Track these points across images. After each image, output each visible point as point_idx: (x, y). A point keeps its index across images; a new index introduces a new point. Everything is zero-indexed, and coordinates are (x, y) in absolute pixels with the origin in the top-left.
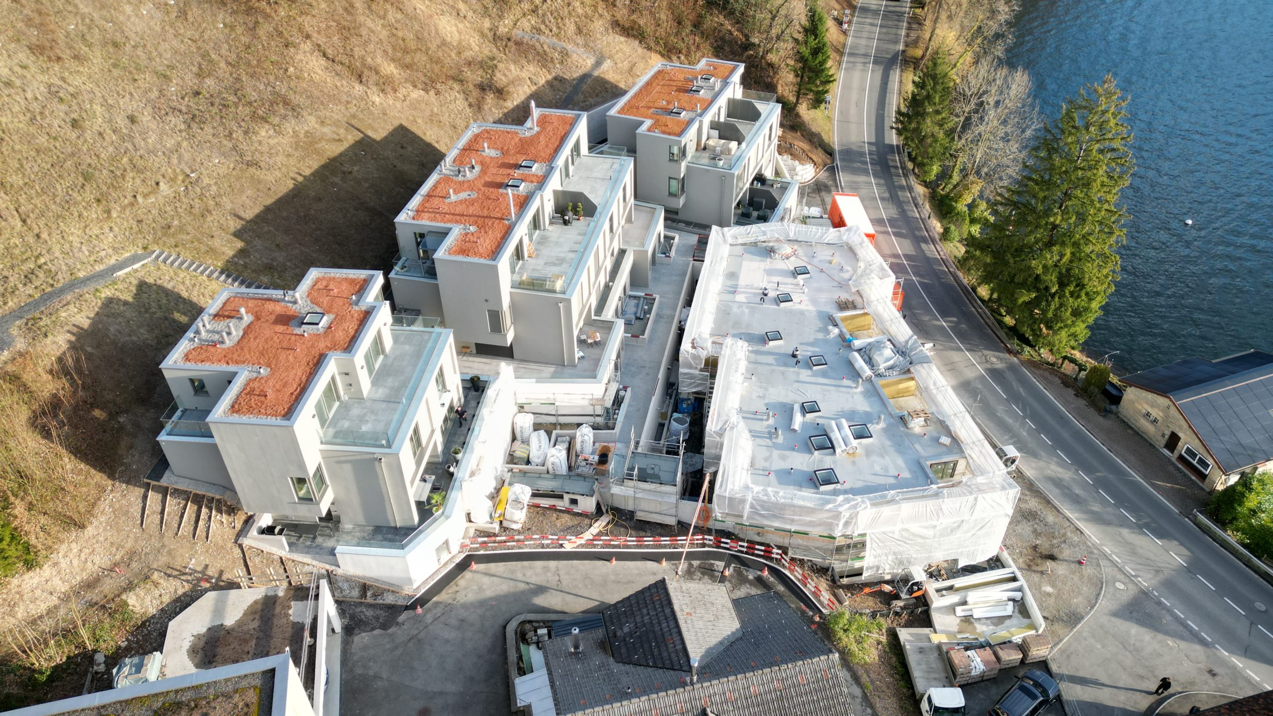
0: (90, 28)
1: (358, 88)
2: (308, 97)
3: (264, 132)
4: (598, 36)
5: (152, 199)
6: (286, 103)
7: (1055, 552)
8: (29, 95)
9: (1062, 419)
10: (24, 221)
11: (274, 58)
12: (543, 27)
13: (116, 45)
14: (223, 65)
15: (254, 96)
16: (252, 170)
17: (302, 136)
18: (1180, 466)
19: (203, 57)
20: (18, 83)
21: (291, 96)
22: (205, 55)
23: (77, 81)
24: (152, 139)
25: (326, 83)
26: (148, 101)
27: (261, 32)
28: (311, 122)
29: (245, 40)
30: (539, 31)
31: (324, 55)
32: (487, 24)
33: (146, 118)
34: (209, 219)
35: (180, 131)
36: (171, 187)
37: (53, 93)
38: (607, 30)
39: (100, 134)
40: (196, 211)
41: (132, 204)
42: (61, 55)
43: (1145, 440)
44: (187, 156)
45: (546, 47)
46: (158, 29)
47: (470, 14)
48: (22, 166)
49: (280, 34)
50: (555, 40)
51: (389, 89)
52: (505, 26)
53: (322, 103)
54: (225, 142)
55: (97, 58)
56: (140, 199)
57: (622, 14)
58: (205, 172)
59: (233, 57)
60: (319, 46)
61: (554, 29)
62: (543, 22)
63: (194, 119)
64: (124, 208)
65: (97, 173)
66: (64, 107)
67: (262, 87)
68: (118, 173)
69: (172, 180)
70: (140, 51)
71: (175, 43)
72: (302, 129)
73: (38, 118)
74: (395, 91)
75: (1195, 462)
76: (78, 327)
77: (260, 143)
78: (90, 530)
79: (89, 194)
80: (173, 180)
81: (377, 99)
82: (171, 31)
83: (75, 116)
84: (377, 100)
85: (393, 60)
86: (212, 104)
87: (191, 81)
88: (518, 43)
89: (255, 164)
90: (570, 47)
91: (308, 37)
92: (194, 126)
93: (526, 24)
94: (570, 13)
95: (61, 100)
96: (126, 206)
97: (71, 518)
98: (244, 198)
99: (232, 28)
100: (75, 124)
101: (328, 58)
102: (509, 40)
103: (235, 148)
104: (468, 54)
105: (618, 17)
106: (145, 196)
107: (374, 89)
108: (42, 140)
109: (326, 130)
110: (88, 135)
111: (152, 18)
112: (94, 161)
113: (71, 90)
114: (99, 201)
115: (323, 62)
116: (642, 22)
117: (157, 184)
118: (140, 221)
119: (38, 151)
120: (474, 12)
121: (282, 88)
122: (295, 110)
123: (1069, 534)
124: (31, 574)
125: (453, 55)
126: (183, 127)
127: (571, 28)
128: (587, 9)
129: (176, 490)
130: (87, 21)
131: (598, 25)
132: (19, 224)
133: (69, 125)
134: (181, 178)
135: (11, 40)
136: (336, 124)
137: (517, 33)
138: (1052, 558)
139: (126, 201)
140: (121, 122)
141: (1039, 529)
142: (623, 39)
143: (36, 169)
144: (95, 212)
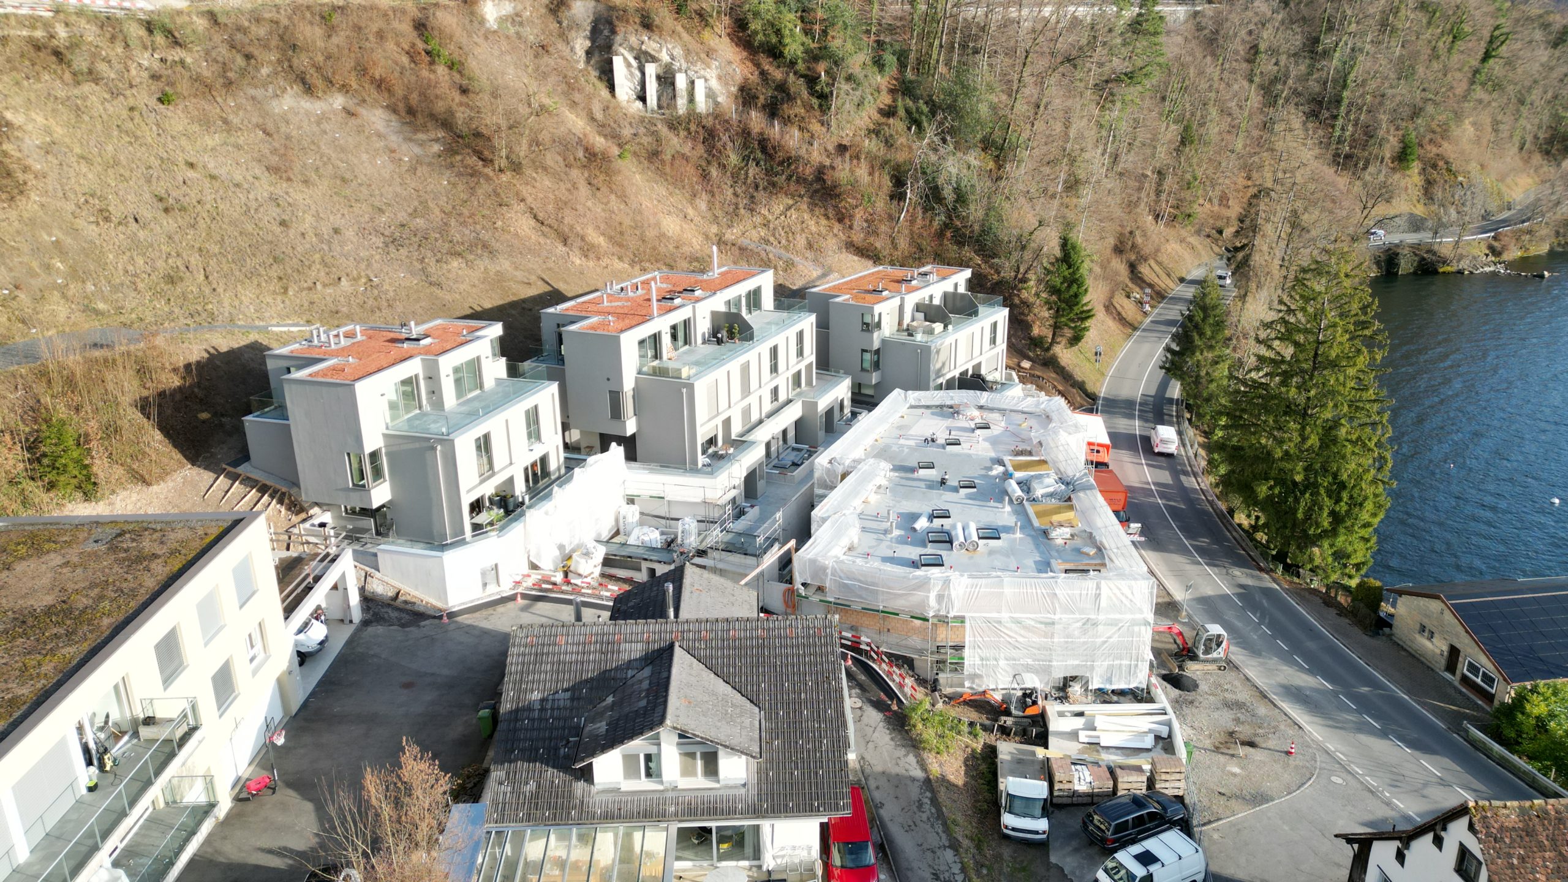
0: (325, 164)
1: (561, 249)
2: (508, 246)
3: (455, 263)
4: (830, 253)
5: (329, 291)
6: (485, 246)
7: (1257, 740)
8: (251, 196)
9: (1310, 630)
10: (207, 277)
11: (486, 212)
12: (772, 239)
13: (344, 180)
14: (437, 211)
15: (458, 237)
16: (434, 289)
17: (491, 273)
18: (1464, 690)
19: (421, 203)
20: (246, 186)
21: (493, 243)
22: (424, 203)
23: (299, 197)
24: (348, 247)
25: (530, 238)
26: (358, 222)
27: (480, 192)
28: (504, 264)
29: (463, 196)
30: (767, 242)
31: (535, 217)
32: (714, 229)
33: (350, 233)
34: (378, 314)
35: (378, 248)
36: (352, 285)
37: (274, 200)
38: (840, 248)
39: (303, 234)
40: (367, 306)
41: (310, 289)
42: (292, 177)
43: (1422, 663)
44: (375, 266)
45: (771, 256)
46: (387, 176)
47: (697, 219)
48: (223, 240)
49: (497, 195)
50: (782, 251)
51: (592, 255)
52: (732, 234)
53: (521, 253)
54: (415, 263)
55: (323, 186)
56: (319, 286)
57: (858, 237)
58: (387, 281)
59: (448, 209)
60: (532, 209)
61: (783, 241)
62: (774, 235)
63: (394, 242)
64: (302, 290)
65: (287, 259)
66: (278, 210)
67: (467, 232)
68: (307, 263)
69: (354, 279)
70: (364, 189)
71: (398, 189)
72: (493, 268)
73: (252, 212)
74: (599, 259)
75: (1479, 681)
76: (217, 350)
77: (449, 271)
78: (155, 488)
79: (274, 273)
80: (356, 280)
81: (577, 260)
82: (399, 180)
83: (286, 218)
84: (578, 262)
85: (603, 234)
86: (415, 235)
87: (402, 216)
88: (742, 249)
89: (439, 285)
90: (797, 259)
91: (523, 200)
92: (392, 248)
93: (754, 234)
94: (803, 230)
95: (278, 205)
96: (304, 289)
97: (142, 476)
98: (417, 306)
99: (454, 185)
100: (283, 223)
101: (538, 220)
102: (734, 245)
103: (423, 270)
104: (686, 249)
105: (855, 239)
106: (325, 285)
107: (577, 252)
108: (250, 227)
109: (518, 274)
110: (292, 232)
111: (385, 167)
112: (289, 251)
113: (290, 200)
114: (280, 278)
115: (532, 222)
116: (878, 245)
117: (339, 279)
118: (312, 303)
119: (241, 233)
120: (703, 218)
121: (485, 235)
122: (492, 253)
123: (1282, 727)
124: (86, 504)
125: (671, 247)
126: (381, 245)
127: (801, 241)
128: (822, 228)
129: (248, 478)
130: (325, 159)
131: (831, 243)
132: (202, 277)
133: (277, 223)
134: (363, 280)
135: (253, 159)
136: (530, 271)
137: (744, 242)
138: (1252, 744)
139: (305, 285)
140: (326, 231)
141: (1242, 718)
142: (856, 258)
143: (234, 244)
144: (275, 286)
